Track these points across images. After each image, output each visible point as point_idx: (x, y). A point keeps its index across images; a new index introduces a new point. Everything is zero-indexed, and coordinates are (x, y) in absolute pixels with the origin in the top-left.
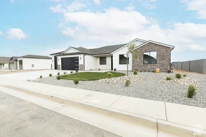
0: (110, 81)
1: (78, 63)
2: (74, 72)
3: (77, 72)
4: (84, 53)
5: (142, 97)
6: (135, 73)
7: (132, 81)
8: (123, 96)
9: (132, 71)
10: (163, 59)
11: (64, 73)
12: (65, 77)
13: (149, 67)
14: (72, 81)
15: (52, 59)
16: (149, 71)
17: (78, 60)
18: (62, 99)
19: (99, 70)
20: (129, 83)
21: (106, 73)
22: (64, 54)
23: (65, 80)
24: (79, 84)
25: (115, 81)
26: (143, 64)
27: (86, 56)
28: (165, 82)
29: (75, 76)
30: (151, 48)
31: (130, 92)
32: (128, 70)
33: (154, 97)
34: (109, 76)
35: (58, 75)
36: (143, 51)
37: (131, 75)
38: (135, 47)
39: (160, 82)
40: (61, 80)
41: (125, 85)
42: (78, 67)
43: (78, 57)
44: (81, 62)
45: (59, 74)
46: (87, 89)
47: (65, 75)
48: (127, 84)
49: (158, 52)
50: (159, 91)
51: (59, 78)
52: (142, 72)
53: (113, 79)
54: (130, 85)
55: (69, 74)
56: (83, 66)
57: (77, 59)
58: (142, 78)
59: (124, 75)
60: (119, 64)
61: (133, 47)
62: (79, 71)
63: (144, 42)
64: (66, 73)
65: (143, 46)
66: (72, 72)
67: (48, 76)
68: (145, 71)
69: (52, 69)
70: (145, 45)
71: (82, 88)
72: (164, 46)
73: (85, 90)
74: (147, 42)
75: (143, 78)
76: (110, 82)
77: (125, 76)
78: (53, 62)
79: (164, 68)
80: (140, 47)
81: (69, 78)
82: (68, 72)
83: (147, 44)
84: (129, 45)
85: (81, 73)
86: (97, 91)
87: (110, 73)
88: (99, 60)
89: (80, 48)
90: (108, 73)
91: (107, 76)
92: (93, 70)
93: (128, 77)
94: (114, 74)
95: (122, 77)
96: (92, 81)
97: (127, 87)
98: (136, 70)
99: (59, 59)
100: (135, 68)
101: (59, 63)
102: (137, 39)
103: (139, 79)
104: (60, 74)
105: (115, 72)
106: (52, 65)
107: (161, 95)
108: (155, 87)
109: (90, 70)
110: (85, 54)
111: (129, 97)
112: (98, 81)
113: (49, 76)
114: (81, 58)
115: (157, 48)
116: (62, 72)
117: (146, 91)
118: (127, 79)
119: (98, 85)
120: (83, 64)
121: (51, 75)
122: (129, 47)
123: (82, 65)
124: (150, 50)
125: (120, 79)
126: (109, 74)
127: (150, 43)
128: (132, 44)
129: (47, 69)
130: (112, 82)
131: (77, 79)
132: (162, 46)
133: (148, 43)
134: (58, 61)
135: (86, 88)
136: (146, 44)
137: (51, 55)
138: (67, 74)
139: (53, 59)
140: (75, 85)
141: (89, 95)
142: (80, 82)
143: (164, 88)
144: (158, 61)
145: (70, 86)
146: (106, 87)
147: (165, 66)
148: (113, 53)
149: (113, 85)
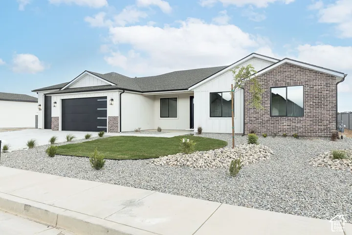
0: (188, 160)
1: (105, 113)
2: (95, 135)
3: (101, 135)
4: (122, 87)
5: (277, 209)
6: (252, 141)
7: (245, 161)
8: (224, 205)
9: (244, 135)
10: (319, 105)
11: (68, 138)
12: (69, 150)
13: (285, 124)
14: (87, 160)
15: (37, 102)
16: (285, 136)
17: (104, 105)
18: (53, 213)
19: (160, 130)
20: (240, 168)
21: (179, 138)
22: (69, 91)
23: (70, 157)
24: (105, 169)
25: (201, 162)
26: (268, 116)
27: (126, 96)
28: (329, 163)
29: (95, 147)
30: (290, 77)
31: (242, 193)
32: (233, 131)
33: (310, 207)
34: (187, 149)
35: (50, 143)
36: (271, 84)
37: (243, 145)
38: (252, 73)
39: (317, 165)
40: (59, 157)
41: (229, 172)
42: (104, 123)
43: (106, 97)
44: (112, 111)
45: (53, 140)
46: (127, 184)
47: (69, 143)
48: (234, 170)
49: (307, 88)
50: (318, 188)
51: (52, 153)
52: (269, 138)
53: (196, 155)
54: (240, 172)
55: (79, 142)
56: (118, 121)
57: (102, 103)
58: (269, 154)
59: (223, 144)
60: (210, 116)
61: (248, 73)
62: (107, 134)
63: (272, 62)
64: (71, 138)
65: (271, 72)
66: (87, 137)
67: (24, 145)
68: (275, 135)
69: (38, 128)
70: (274, 69)
71: (113, 182)
72: (322, 73)
73: (120, 186)
74: (280, 61)
75: (272, 152)
76: (188, 163)
77: (226, 149)
78: (40, 109)
79: (323, 127)
80: (263, 75)
81: (80, 153)
82: (79, 136)
83: (280, 67)
84: (237, 67)
85: (113, 139)
86: (154, 189)
87: (188, 140)
88: (158, 104)
89: (110, 75)
90: (184, 141)
91: (180, 148)
92: (143, 131)
93: (233, 150)
94: (197, 141)
95: (219, 151)
96: (140, 162)
97: (233, 179)
98: (252, 132)
99: (57, 101)
100: (249, 126)
101: (56, 112)
102: (254, 55)
103: (262, 155)
104: (56, 142)
105: (200, 135)
106: (37, 116)
107: (325, 202)
108: (307, 178)
109: (137, 131)
110: (124, 90)
111: (241, 207)
112: (156, 160)
113: (28, 147)
114: (112, 100)
115: (303, 78)
116: (61, 137)
117: (286, 190)
118: (232, 156)
119: (157, 172)
120: (118, 115)
121: (31, 144)
122: (237, 73)
123: (115, 118)
124: (288, 81)
125: (215, 155)
126: (185, 143)
127: (286, 63)
128: (245, 66)
129: (25, 128)
130: (194, 165)
131: (100, 154)
132: (316, 72)
133: (283, 65)
134: (53, 108)
135: (124, 181)
136: (278, 67)
137: (36, 93)
138: (76, 143)
139: (41, 101)
140: (95, 172)
141: (131, 203)
142: (108, 163)
143: (329, 181)
144: (307, 111)
145: (82, 174)
146: (179, 177)
147: (325, 123)
148: (196, 88)
149: (198, 173)
